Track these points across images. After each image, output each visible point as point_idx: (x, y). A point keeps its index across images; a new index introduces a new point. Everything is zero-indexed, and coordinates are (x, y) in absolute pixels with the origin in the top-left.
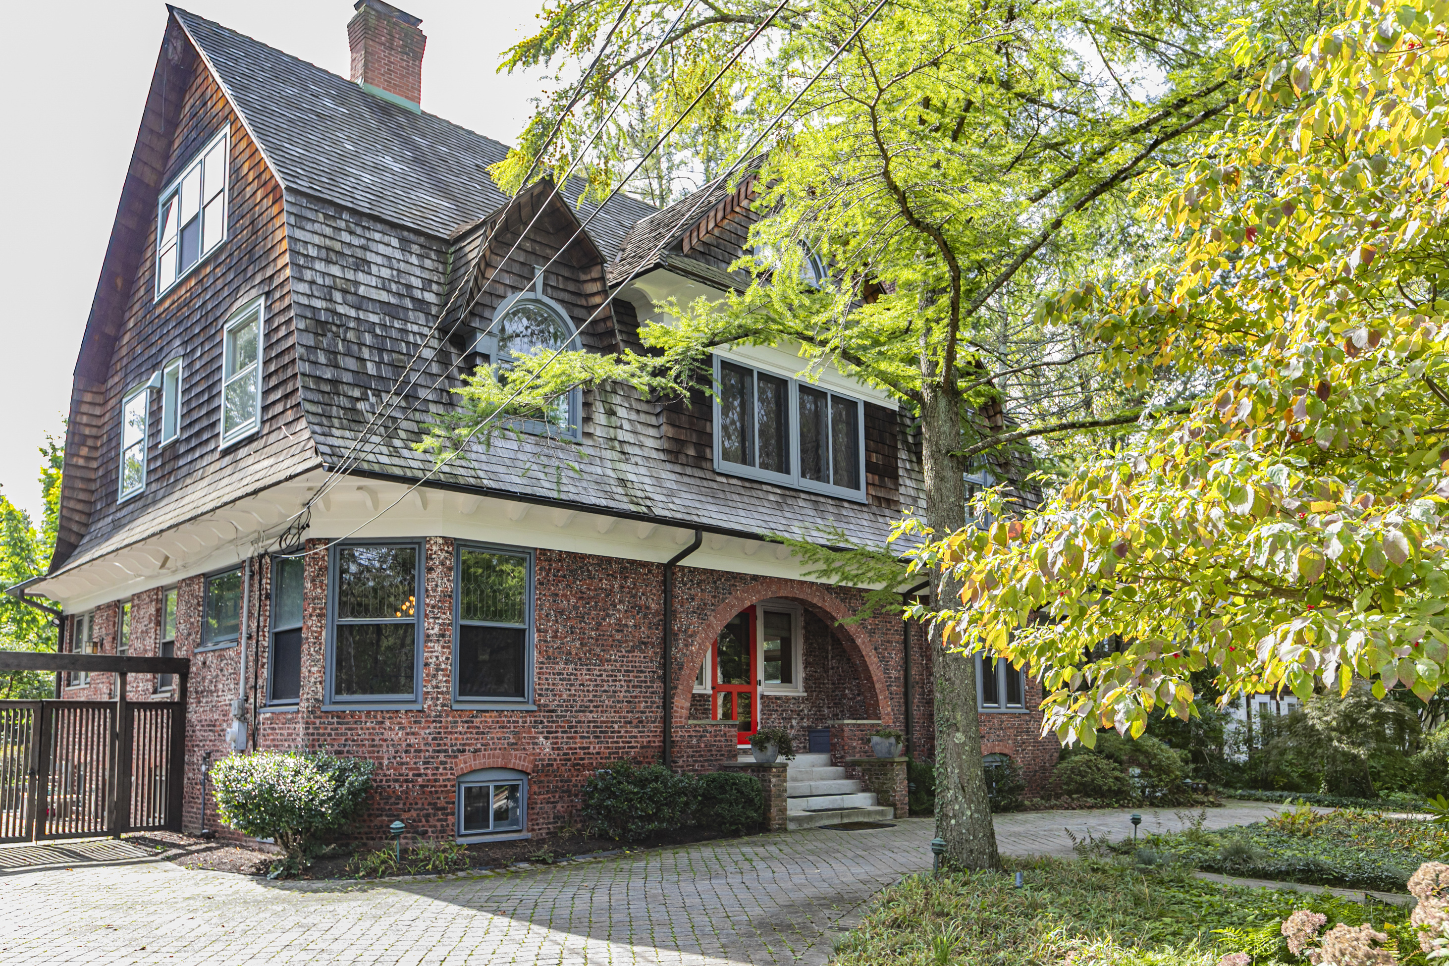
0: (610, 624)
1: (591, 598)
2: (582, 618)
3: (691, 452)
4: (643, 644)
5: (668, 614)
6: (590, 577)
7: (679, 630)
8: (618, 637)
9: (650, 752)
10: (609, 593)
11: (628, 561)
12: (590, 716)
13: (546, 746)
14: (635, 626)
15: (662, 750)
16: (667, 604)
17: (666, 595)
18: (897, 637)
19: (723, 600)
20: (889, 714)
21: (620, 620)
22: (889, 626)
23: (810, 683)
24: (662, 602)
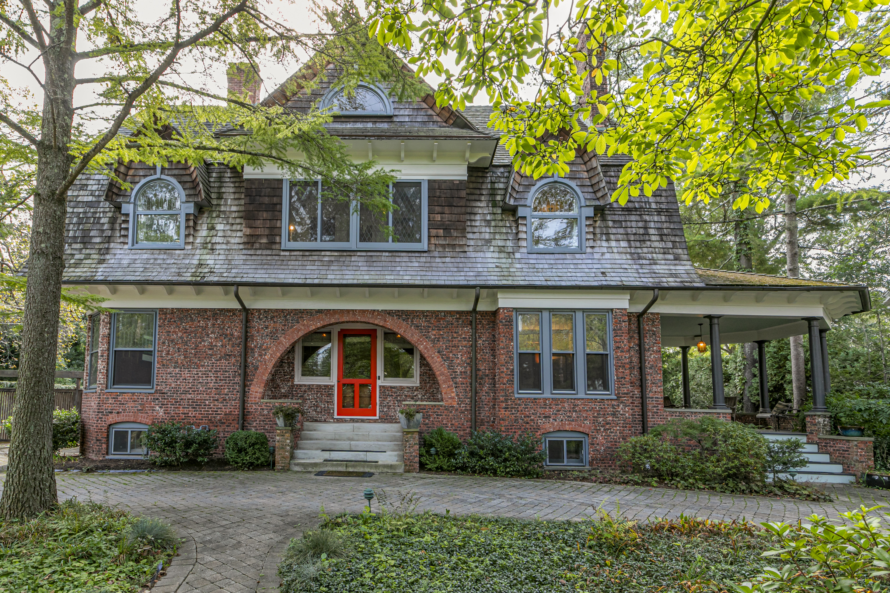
0: (204, 346)
1: (192, 332)
2: (186, 343)
3: (264, 241)
4: (228, 356)
5: (247, 337)
6: (192, 320)
7: (255, 346)
8: (210, 352)
9: (232, 418)
10: (205, 328)
11: (219, 309)
12: (189, 396)
13: (160, 412)
14: (222, 346)
15: (240, 416)
16: (247, 332)
17: (247, 327)
18: (464, 343)
19: (292, 327)
20: (452, 398)
21: (212, 343)
22: (455, 335)
23: (425, 378)
24: (243, 331)
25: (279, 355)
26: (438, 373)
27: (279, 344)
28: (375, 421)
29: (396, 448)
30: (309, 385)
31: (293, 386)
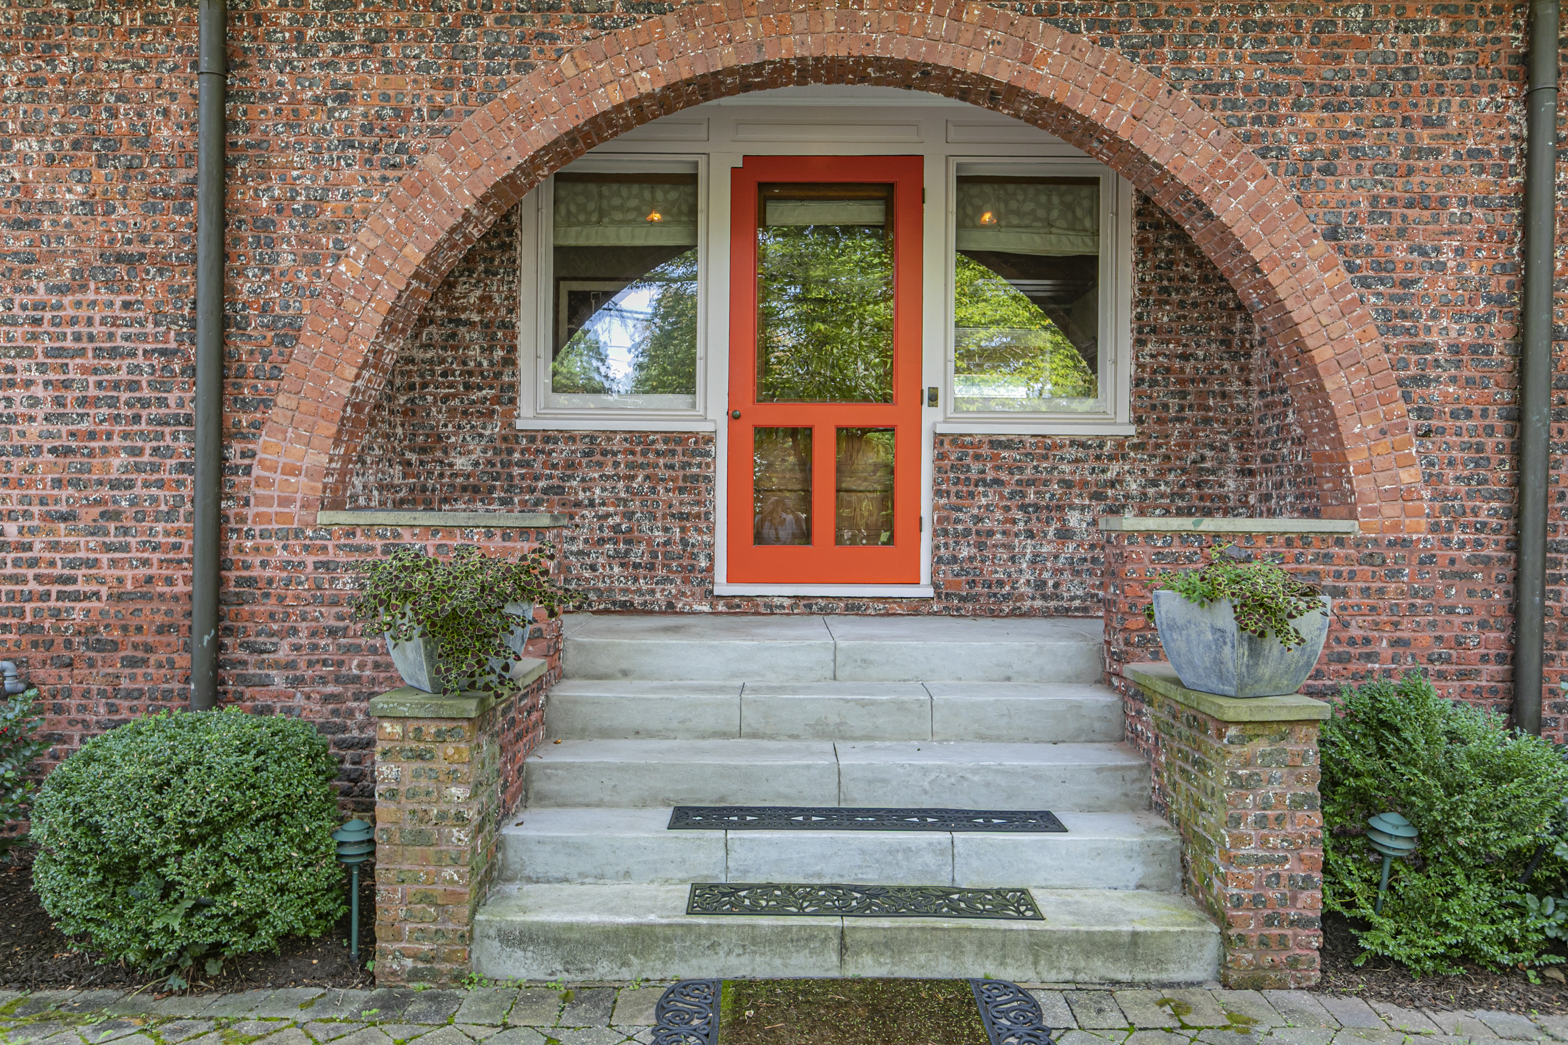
4: (121, 263)
5: (227, 154)
7: (279, 207)
8: (19, 242)
14: (88, 204)
15: (201, 608)
16: (225, 124)
17: (225, 94)
18: (1477, 183)
19: (488, 95)
20: (1404, 495)
21: (25, 187)
22: (1425, 137)
23: (1159, 394)
24: (205, 114)
25: (415, 255)
26: (1322, 355)
27: (415, 190)
28: (916, 608)
29: (1108, 792)
30: (592, 437)
31: (511, 438)
